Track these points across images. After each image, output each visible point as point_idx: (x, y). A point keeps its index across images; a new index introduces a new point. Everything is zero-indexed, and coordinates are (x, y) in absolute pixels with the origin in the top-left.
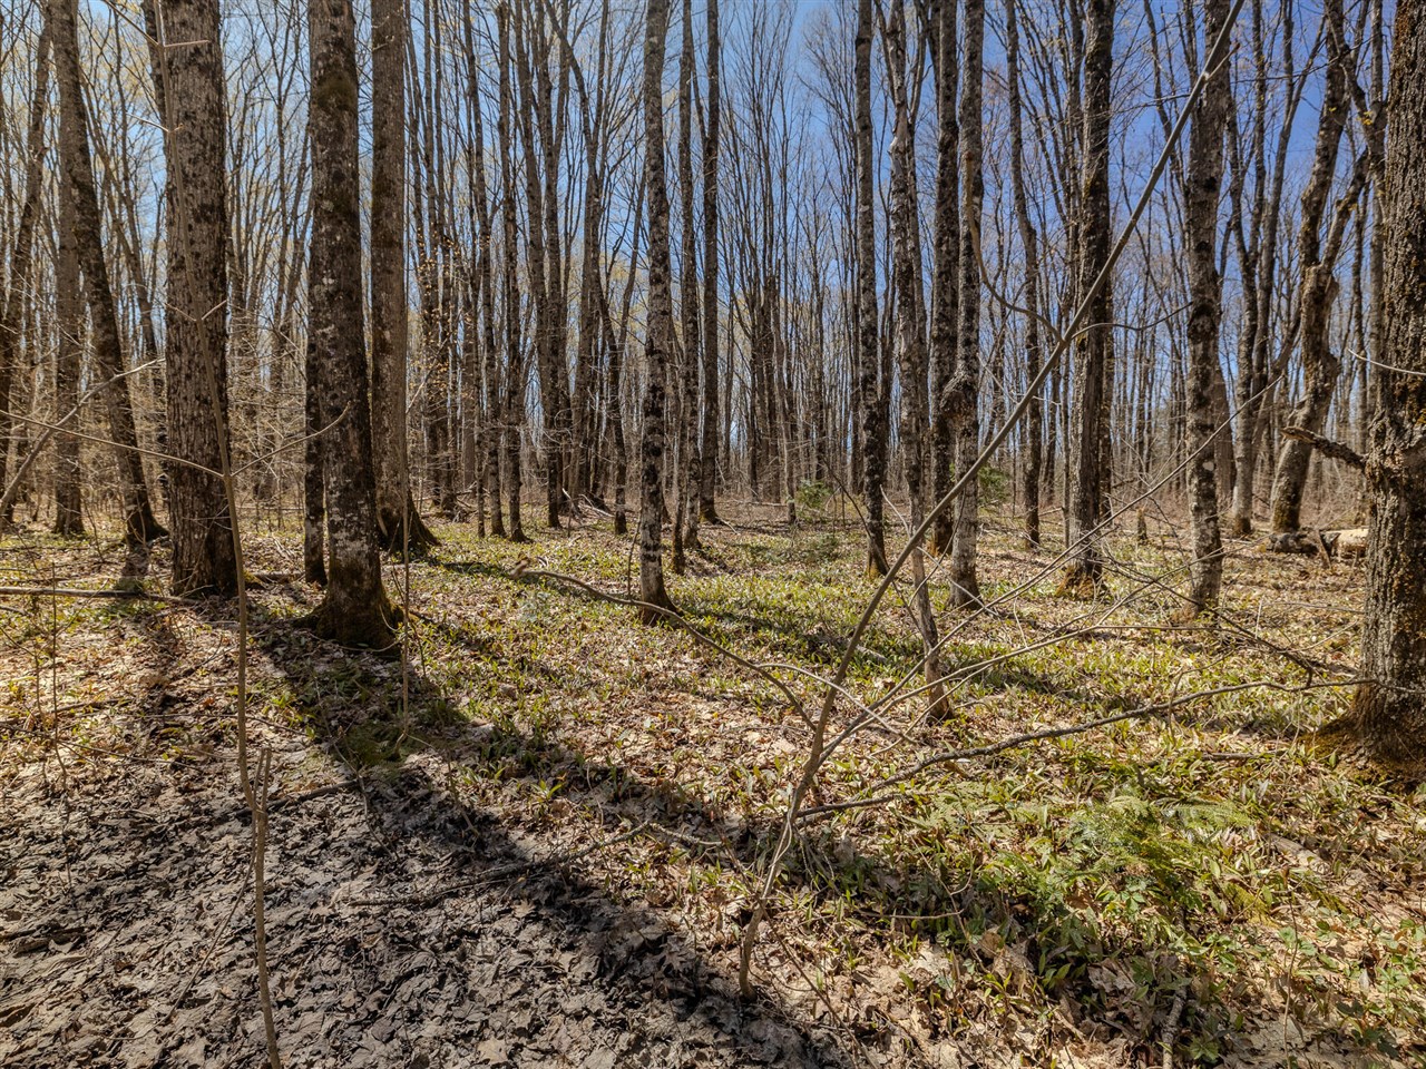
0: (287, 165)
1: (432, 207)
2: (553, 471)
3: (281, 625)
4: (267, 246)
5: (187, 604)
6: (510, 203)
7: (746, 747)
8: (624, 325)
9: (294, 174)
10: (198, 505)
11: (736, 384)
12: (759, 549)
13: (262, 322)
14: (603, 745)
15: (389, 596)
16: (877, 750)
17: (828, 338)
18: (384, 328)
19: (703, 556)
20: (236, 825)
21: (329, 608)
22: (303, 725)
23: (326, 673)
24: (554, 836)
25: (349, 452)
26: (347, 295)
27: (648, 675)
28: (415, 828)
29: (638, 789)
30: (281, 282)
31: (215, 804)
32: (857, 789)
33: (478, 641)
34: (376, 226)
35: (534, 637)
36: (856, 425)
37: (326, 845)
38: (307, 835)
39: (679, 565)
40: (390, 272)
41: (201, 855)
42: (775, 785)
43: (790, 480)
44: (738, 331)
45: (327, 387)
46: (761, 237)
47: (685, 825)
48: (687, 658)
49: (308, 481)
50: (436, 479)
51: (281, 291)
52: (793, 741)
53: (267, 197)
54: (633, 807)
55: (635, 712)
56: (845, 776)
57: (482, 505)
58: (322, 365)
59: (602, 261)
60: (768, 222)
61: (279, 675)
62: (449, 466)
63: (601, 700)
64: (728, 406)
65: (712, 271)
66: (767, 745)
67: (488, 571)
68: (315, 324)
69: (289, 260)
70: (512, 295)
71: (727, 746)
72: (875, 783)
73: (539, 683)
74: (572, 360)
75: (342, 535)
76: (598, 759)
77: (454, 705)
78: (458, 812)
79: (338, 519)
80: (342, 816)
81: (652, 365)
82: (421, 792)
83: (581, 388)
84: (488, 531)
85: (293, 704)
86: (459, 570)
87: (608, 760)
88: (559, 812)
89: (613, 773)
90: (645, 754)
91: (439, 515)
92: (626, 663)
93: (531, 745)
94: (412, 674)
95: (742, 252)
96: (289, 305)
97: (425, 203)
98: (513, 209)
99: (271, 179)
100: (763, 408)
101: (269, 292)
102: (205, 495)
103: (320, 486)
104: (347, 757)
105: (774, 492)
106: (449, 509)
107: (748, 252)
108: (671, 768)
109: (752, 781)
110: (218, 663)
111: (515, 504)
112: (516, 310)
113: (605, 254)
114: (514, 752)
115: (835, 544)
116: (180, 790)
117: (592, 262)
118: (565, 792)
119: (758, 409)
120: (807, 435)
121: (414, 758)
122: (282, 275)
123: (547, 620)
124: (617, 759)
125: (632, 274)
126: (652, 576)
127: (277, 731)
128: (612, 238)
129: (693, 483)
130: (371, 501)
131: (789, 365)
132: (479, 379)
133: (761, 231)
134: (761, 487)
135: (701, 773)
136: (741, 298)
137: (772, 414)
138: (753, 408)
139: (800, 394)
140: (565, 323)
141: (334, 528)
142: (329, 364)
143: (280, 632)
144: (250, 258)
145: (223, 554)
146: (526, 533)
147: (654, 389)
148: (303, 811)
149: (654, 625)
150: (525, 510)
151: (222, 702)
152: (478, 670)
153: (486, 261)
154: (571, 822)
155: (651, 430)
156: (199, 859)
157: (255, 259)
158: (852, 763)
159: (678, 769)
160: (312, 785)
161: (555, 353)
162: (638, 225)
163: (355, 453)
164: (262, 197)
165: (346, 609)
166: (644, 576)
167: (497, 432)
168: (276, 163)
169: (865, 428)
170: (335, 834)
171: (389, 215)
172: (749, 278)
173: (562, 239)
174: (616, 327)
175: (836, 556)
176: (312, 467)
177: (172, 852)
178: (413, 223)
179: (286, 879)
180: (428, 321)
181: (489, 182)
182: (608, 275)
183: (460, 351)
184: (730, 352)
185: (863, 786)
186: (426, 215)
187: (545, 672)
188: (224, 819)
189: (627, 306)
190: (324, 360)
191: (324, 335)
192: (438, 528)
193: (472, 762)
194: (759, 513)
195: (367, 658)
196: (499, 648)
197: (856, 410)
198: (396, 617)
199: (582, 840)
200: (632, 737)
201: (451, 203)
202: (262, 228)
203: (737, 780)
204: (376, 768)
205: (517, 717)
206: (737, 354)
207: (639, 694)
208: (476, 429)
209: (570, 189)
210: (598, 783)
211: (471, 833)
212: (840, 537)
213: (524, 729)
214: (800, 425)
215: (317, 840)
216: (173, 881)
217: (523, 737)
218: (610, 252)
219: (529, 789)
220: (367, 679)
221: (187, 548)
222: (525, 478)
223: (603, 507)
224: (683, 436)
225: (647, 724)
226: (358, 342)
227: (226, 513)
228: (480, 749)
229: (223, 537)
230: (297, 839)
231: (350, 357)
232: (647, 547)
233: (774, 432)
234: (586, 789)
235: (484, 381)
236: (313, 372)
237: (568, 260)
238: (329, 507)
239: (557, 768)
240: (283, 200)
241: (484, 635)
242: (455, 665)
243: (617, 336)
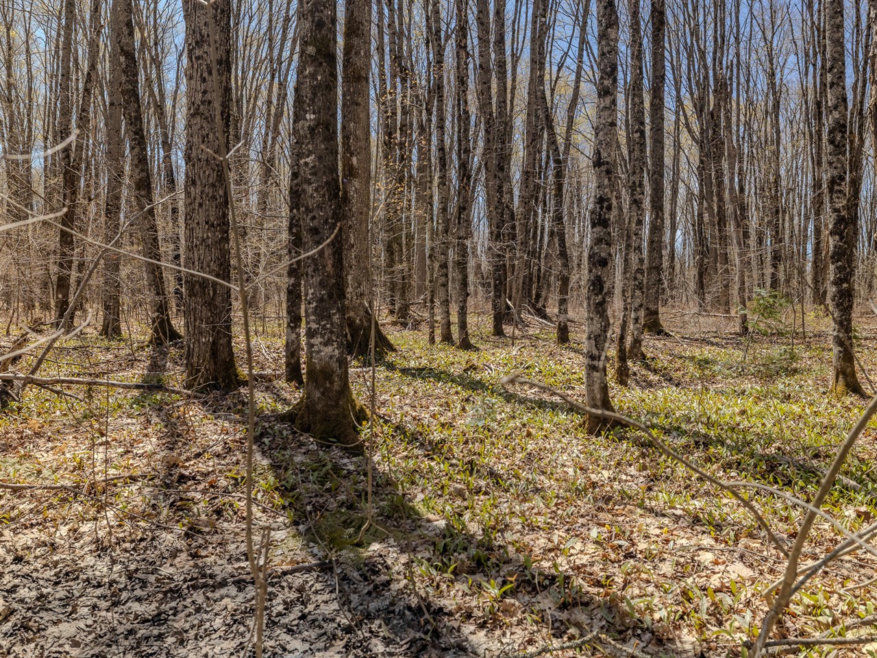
0: (274, 19)
1: (392, 42)
2: (499, 282)
3: (266, 418)
4: (258, 89)
5: (195, 397)
6: (463, 30)
7: (698, 567)
8: (567, 139)
9: (280, 25)
10: (206, 313)
11: (682, 190)
12: (707, 362)
13: (253, 155)
14: (550, 550)
15: (354, 396)
16: (851, 585)
17: (785, 139)
18: (352, 154)
19: (648, 367)
20: (233, 590)
21: (307, 406)
22: (284, 508)
23: (302, 463)
24: (504, 634)
25: (324, 267)
26: (325, 127)
27: (594, 485)
28: (379, 610)
29: (585, 599)
30: (268, 120)
31: (217, 570)
32: (827, 626)
33: (430, 442)
34: (347, 63)
35: (482, 441)
36: (818, 231)
37: (303, 617)
38: (288, 606)
39: (623, 376)
40: (358, 104)
41: (207, 612)
42: (731, 610)
43: (742, 289)
44: (685, 138)
45: (308, 210)
46: (710, 39)
47: (634, 641)
48: (633, 470)
49: (290, 292)
50: (392, 290)
51: (268, 127)
52: (751, 566)
53: (258, 47)
54: (580, 616)
55: (581, 520)
56: (812, 611)
57: (433, 315)
58: (304, 190)
59: (547, 77)
60: (720, 22)
61: (265, 462)
62: (403, 278)
63: (547, 507)
64: (673, 215)
65: (659, 79)
66: (722, 567)
67: (439, 376)
68: (298, 155)
69: (275, 101)
70: (464, 118)
71: (678, 564)
72: (849, 621)
73: (487, 485)
74: (516, 175)
75: (317, 341)
76: (545, 564)
77: (410, 500)
78: (414, 601)
79: (314, 326)
80: (316, 592)
81: (599, 177)
82: (384, 578)
83: (525, 201)
84: (438, 339)
85: (277, 489)
86: (413, 375)
87: (555, 566)
88: (507, 611)
89: (561, 579)
90: (592, 564)
91: (394, 324)
92: (571, 471)
93: (480, 545)
94: (374, 469)
95: (690, 56)
96: (274, 139)
97: (386, 39)
98: (465, 37)
99: (262, 32)
100: (711, 215)
101: (259, 129)
102: (210, 304)
103: (299, 297)
104: (322, 538)
105: (724, 303)
106: (403, 318)
107: (696, 55)
108: (619, 580)
109: (705, 603)
110: (219, 449)
111: (463, 313)
112: (467, 130)
113: (550, 71)
114: (465, 549)
115: (793, 358)
116: (191, 555)
117: (537, 80)
118: (514, 593)
119: (706, 216)
120: (760, 241)
121: (375, 547)
122: (269, 115)
123: (494, 425)
124: (563, 565)
125: (577, 88)
126: (596, 387)
127: (264, 511)
128: (557, 55)
129: (638, 293)
130: (343, 310)
131: (741, 169)
132: (431, 197)
133: (710, 32)
134: (708, 298)
135: (651, 589)
136: (688, 104)
137: (722, 221)
138: (700, 215)
139: (751, 199)
140: (510, 141)
141: (311, 334)
142: (310, 189)
143: (267, 425)
144: (244, 101)
145: (223, 355)
146: (473, 341)
147: (601, 200)
148: (284, 584)
149: (598, 435)
150: (471, 320)
151: (223, 482)
152: (431, 470)
153: (440, 87)
154: (520, 622)
155: (598, 241)
156: (205, 616)
157: (248, 102)
158: (820, 596)
159: (626, 583)
160: (292, 562)
161: (501, 169)
162: (583, 41)
163: (329, 268)
164: (254, 49)
165: (319, 407)
166: (589, 386)
167: (447, 245)
168: (266, 17)
169: (831, 233)
170: (311, 607)
171: (357, 53)
172: (697, 83)
173: (509, 59)
174: (560, 141)
175: (795, 371)
176: (292, 280)
177: (186, 607)
178: (376, 58)
179: (272, 643)
180: (388, 145)
181: (443, 15)
182: (553, 90)
183: (414, 172)
184: (676, 159)
185: (835, 622)
186: (387, 49)
187: (492, 474)
188: (223, 584)
189: (571, 120)
190: (305, 186)
191: (306, 164)
192: (394, 335)
193: (427, 555)
194: (708, 323)
195: (336, 452)
196: (450, 450)
197: (818, 213)
198: (361, 416)
199: (530, 642)
200: (579, 546)
201: (409, 39)
202: (254, 75)
203: (689, 600)
204: (344, 552)
205: (467, 516)
206: (683, 159)
207: (585, 505)
208: (428, 243)
209: (517, 12)
210: (545, 588)
211: (427, 622)
212: (799, 349)
213: (474, 528)
214: (752, 232)
215: (296, 612)
216: (186, 631)
217: (473, 536)
218: (555, 68)
219: (480, 586)
220: (337, 469)
221: (196, 350)
222: (471, 288)
223: (545, 317)
224: (628, 246)
225: (594, 533)
226: (334, 169)
227: (226, 321)
228: (434, 544)
229: (223, 341)
230: (280, 608)
231: (327, 183)
232: (592, 358)
233: (724, 239)
234: (534, 591)
235: (436, 198)
236: (296, 196)
237: (514, 80)
238: (307, 316)
239: (505, 569)
240: (271, 48)
241: (436, 436)
242: (411, 463)
243: (562, 149)
